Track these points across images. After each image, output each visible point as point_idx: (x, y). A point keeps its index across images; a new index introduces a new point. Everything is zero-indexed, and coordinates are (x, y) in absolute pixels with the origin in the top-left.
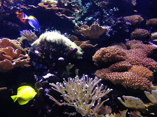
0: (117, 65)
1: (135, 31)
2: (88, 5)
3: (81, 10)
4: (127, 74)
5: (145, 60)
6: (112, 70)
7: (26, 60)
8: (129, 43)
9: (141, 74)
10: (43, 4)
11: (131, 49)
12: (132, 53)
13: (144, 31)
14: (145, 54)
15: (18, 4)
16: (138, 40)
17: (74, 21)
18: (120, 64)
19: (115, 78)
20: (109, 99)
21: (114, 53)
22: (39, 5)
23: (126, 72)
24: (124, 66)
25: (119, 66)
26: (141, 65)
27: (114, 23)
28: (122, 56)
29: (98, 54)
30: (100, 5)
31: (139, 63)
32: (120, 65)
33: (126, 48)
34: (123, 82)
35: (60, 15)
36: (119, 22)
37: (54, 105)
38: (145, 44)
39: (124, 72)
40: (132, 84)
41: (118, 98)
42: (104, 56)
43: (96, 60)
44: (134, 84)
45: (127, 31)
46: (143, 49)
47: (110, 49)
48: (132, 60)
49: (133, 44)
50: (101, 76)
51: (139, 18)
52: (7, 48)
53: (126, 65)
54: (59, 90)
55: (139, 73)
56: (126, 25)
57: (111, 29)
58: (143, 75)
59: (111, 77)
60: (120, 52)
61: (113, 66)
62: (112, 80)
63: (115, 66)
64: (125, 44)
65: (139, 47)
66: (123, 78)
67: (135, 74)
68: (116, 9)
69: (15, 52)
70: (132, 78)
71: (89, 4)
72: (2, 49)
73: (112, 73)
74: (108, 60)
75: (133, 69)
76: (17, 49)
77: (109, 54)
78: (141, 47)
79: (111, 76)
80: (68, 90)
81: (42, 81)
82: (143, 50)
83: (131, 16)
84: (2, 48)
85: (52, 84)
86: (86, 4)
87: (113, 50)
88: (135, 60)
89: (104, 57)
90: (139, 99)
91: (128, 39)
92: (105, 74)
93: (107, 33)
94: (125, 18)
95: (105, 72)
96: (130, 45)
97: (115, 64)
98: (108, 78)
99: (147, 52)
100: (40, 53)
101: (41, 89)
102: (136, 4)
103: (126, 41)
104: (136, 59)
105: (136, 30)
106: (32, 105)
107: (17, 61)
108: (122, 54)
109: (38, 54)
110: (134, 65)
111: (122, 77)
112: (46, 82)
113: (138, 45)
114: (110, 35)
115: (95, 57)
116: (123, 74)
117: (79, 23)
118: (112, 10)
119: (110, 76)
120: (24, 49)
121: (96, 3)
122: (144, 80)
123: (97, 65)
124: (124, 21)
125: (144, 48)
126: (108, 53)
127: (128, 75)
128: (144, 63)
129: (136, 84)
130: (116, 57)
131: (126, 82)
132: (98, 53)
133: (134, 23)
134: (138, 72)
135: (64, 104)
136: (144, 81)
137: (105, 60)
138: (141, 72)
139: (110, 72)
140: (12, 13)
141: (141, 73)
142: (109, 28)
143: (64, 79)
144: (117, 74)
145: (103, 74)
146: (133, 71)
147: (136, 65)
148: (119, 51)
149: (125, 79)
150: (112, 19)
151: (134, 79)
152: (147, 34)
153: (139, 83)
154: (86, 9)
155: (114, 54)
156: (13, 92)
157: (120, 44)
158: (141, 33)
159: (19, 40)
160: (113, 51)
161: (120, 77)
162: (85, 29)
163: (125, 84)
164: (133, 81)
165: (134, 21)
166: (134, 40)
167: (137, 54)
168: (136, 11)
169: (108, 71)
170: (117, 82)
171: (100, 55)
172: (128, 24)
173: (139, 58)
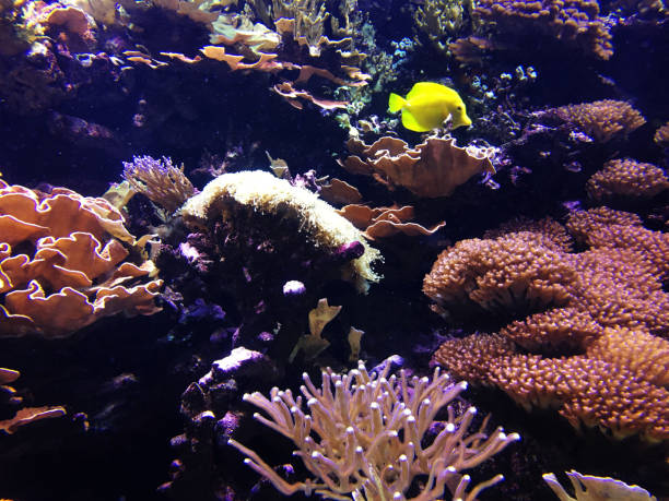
0: (537, 323)
1: (608, 171)
2: (404, 49)
3: (373, 71)
4: (582, 366)
5: (655, 303)
6: (512, 344)
7: (146, 286)
8: (581, 219)
9: (645, 371)
10: (223, 49)
11: (592, 248)
12: (597, 269)
13: (645, 171)
14: (654, 275)
15: (113, 43)
16: (622, 210)
17: (345, 117)
18: (548, 319)
19: (527, 383)
20: (501, 477)
21: (524, 270)
22: (204, 51)
23: (575, 357)
24: (569, 330)
25: (546, 329)
26: (641, 327)
27: (519, 134)
28: (558, 286)
29: (452, 272)
30: (454, 52)
31: (633, 319)
32: (550, 325)
33: (568, 242)
34: (567, 406)
35: (289, 92)
36: (540, 128)
37: (257, 487)
38: (654, 230)
39: (567, 358)
40: (605, 417)
41: (545, 476)
42: (480, 282)
43: (439, 295)
44: (618, 417)
45: (576, 168)
46: (642, 254)
47: (506, 253)
48: (601, 305)
49: (600, 225)
50: (463, 370)
51: (626, 115)
52: (73, 237)
53: (575, 328)
54: (282, 426)
55: (634, 363)
56: (571, 143)
57: (505, 158)
58: (651, 377)
59: (509, 380)
60: (550, 266)
61: (519, 327)
62: (513, 390)
63: (528, 330)
64: (563, 223)
65: (625, 241)
66: (564, 386)
67: (618, 370)
68: (525, 71)
69: (104, 254)
70: (605, 391)
71: (406, 43)
72: (51, 242)
73: (515, 361)
74: (494, 300)
75: (606, 347)
76: (112, 241)
77: (503, 276)
78: (637, 241)
79: (512, 371)
80: (320, 423)
81: (210, 382)
82: (646, 259)
83: (589, 105)
84: (53, 239)
85: (253, 395)
86: (394, 43)
87: (519, 257)
88: (613, 303)
89: (477, 287)
90: (642, 494)
91: (575, 203)
92: (481, 362)
93: (488, 177)
94: (565, 111)
95: (481, 352)
96: (584, 231)
97: (525, 321)
98: (495, 380)
99: (664, 269)
100: (204, 258)
101: (208, 417)
102: (612, 53)
103: (568, 211)
104: (616, 298)
105: (613, 166)
106: (166, 485)
107: (111, 293)
108: (558, 275)
109: (196, 262)
110: (612, 326)
111: (560, 381)
112: (228, 388)
113: (624, 232)
114: (498, 186)
115: (437, 283)
116: (563, 367)
117: (367, 126)
118: (509, 76)
119: (508, 372)
120: (137, 240)
121: (436, 41)
122: (660, 399)
123: (444, 315)
124: (563, 126)
125: (647, 248)
126: (499, 269)
127: (588, 371)
128: (652, 317)
129: (623, 417)
130: (534, 288)
131: (582, 404)
132: (452, 267)
133: (603, 137)
134: (630, 361)
135: (306, 486)
136: (658, 405)
137: (480, 296)
138: (643, 363)
139: (503, 355)
140: (90, 81)
141: (644, 366)
142: (497, 154)
143: (305, 375)
144: (537, 364)
145: (472, 360)
146: (607, 355)
147: (621, 327)
148: (547, 264)
149: (573, 391)
150: (509, 114)
151: (615, 395)
152: (660, 184)
153: (639, 414)
154: (394, 66)
155: (522, 273)
156: (87, 424)
157: (540, 223)
158: (633, 180)
159: (115, 194)
160: (520, 262)
161: (551, 381)
162: (394, 159)
163: (574, 413)
164: (610, 402)
165: (606, 125)
166: (603, 209)
167: (619, 274)
168: (609, 81)
169: (496, 348)
170: (535, 402)
171: (460, 273)
172: (577, 139)
173: (630, 293)
